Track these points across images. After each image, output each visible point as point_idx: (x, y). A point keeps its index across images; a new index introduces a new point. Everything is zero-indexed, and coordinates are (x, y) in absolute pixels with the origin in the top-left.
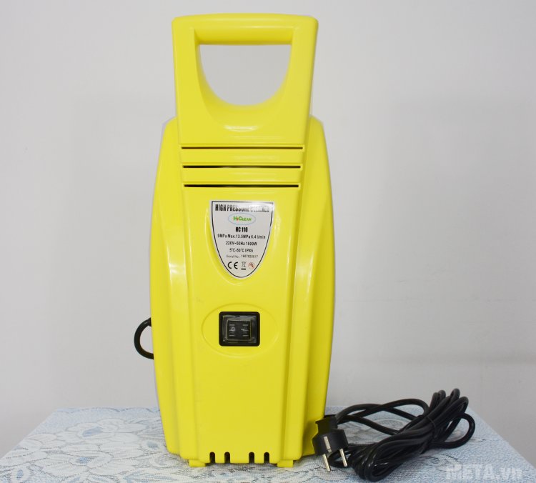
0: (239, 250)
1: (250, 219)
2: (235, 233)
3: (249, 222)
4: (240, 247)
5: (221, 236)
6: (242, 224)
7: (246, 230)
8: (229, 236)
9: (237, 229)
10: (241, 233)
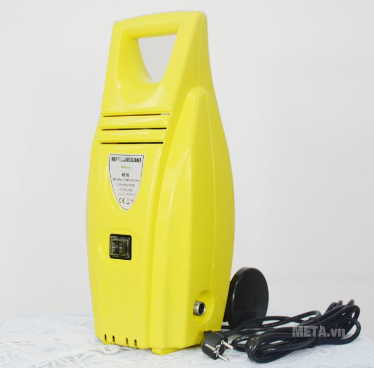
0: (125, 190)
1: (130, 168)
2: (122, 178)
3: (129, 169)
4: (125, 187)
5: (114, 179)
6: (125, 171)
7: (128, 175)
8: (119, 179)
9: (123, 175)
10: (126, 177)
